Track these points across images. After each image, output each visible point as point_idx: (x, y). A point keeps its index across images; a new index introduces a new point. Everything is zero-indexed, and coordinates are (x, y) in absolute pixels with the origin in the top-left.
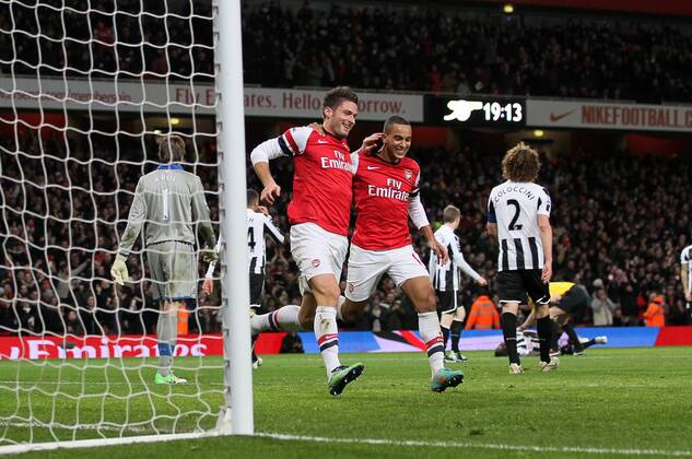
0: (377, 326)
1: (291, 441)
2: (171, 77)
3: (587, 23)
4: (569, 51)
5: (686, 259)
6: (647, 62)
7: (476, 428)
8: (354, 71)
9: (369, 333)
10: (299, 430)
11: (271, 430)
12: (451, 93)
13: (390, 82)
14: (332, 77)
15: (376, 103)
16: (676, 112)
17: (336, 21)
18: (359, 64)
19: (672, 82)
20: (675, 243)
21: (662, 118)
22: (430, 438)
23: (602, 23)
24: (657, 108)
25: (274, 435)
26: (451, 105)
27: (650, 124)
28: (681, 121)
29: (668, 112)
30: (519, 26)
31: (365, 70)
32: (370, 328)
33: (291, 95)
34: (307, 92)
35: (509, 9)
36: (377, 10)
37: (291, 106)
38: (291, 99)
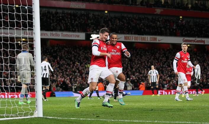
0: (74, 90)
1: (52, 119)
2: (22, 29)
3: (125, 15)
4: (121, 22)
5: (150, 73)
6: (140, 25)
7: (98, 115)
8: (69, 27)
9: (71, 92)
10: (54, 116)
11: (47, 116)
12: (92, 33)
13: (77, 30)
14: (63, 28)
15: (73, 35)
16: (147, 37)
17: (63, 15)
18: (70, 25)
19: (147, 30)
20: (147, 70)
21: (144, 39)
22: (86, 118)
23: (129, 15)
24: (143, 36)
25: (48, 117)
26: (92, 35)
27: (141, 40)
28: (149, 39)
29: (146, 37)
30: (109, 16)
31: (71, 27)
32: (72, 91)
33: (52, 33)
34: (56, 32)
35: (106, 12)
36: (73, 12)
37: (52, 36)
38: (52, 34)
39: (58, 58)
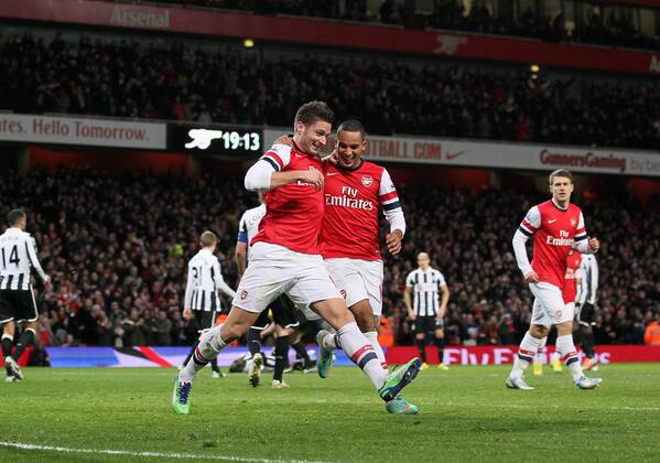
0: (119, 343)
1: (34, 451)
3: (322, 58)
4: (304, 84)
5: (412, 283)
6: (379, 96)
7: (209, 441)
8: (104, 99)
9: (110, 349)
10: (41, 440)
11: (15, 439)
12: (190, 122)
13: (135, 110)
14: (82, 105)
15: (121, 130)
16: (405, 145)
17: (84, 53)
18: (110, 93)
19: (403, 115)
20: (402, 269)
21: (392, 149)
22: (165, 450)
23: (336, 59)
24: (387, 139)
25: (18, 445)
26: (193, 133)
27: (381, 154)
28: (410, 152)
29: (398, 144)
30: (258, 61)
31: (112, 100)
32: (112, 345)
33: (41, 121)
34: (56, 119)
35: (249, 43)
36: (123, 42)
37: (41, 132)
38: (41, 125)
39: (59, 218)
